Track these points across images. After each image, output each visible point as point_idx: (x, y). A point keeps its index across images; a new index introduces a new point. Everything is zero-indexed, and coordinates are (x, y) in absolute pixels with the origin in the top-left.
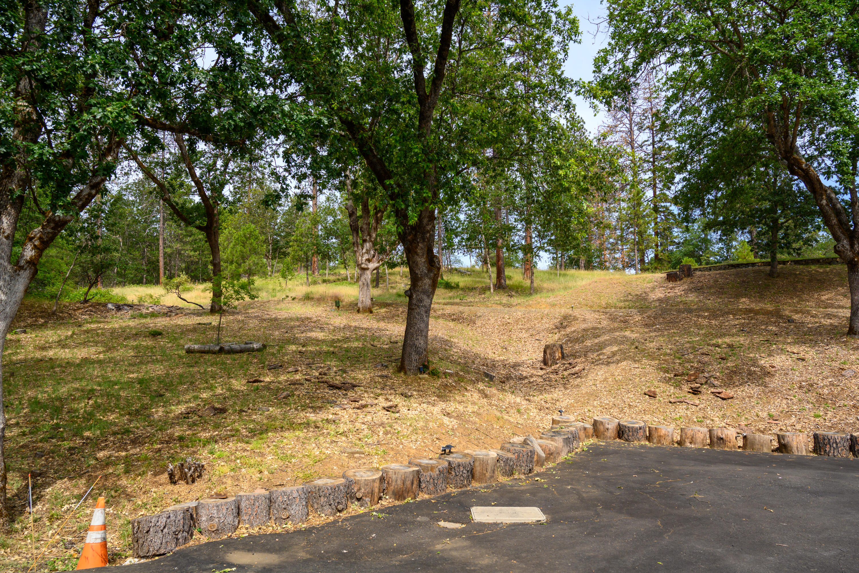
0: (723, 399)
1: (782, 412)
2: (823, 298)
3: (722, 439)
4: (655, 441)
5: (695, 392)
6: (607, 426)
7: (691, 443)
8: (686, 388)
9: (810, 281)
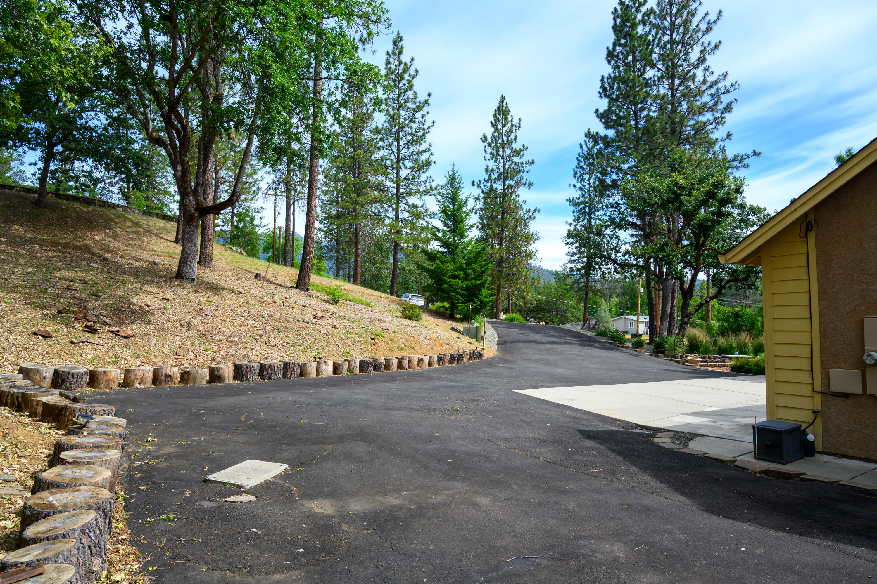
0: (125, 337)
1: (180, 348)
2: (97, 237)
3: (170, 376)
4: (102, 386)
5: (92, 330)
6: (44, 374)
7: (140, 384)
8: (79, 326)
9: (78, 218)
